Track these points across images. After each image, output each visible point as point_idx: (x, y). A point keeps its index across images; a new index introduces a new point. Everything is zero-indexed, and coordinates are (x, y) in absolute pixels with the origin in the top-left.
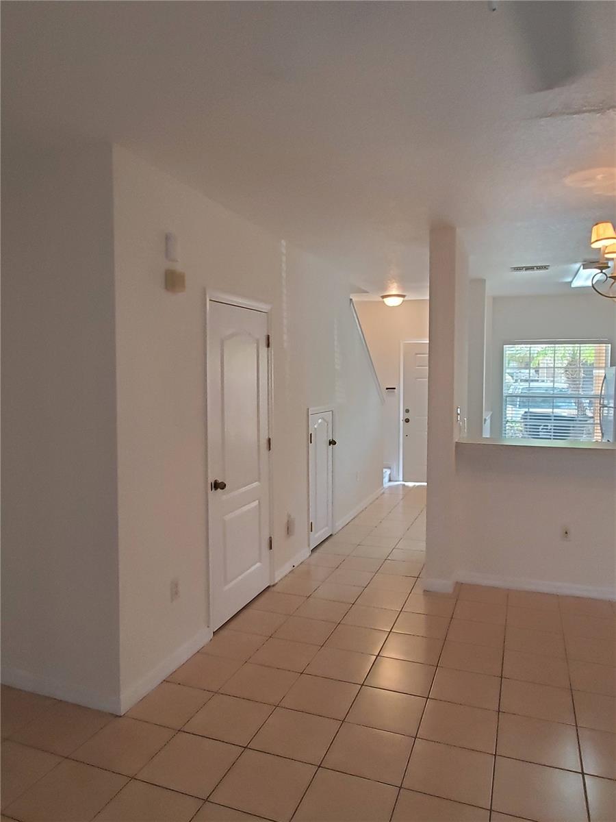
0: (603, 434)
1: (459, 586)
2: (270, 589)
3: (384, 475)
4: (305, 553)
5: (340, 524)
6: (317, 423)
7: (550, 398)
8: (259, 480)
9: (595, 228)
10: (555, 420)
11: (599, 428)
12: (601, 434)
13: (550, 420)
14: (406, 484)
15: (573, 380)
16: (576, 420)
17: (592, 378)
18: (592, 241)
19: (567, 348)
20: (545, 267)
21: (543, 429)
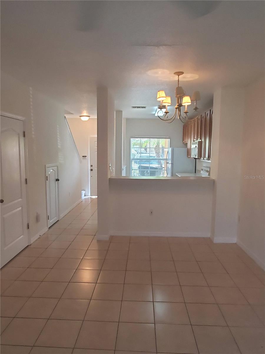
0: (167, 174)
1: (112, 237)
2: (28, 247)
3: (82, 194)
4: (46, 229)
5: (62, 215)
6: (50, 171)
7: (148, 160)
8: (21, 198)
9: (158, 93)
10: (150, 169)
11: (166, 172)
12: (166, 174)
13: (149, 169)
14: (92, 197)
15: (158, 153)
16: (158, 169)
17: (164, 152)
18: (158, 98)
19: (155, 140)
20: (144, 107)
21: (146, 172)
